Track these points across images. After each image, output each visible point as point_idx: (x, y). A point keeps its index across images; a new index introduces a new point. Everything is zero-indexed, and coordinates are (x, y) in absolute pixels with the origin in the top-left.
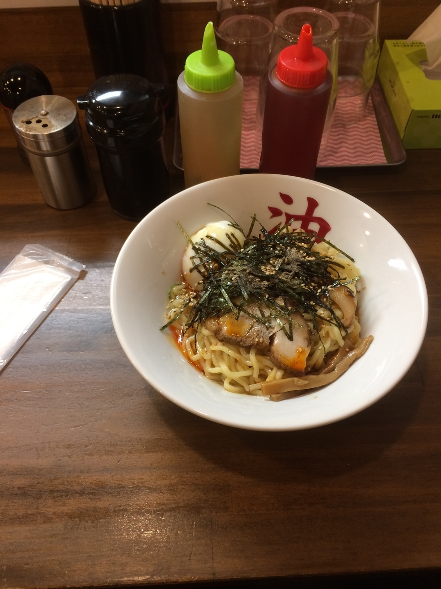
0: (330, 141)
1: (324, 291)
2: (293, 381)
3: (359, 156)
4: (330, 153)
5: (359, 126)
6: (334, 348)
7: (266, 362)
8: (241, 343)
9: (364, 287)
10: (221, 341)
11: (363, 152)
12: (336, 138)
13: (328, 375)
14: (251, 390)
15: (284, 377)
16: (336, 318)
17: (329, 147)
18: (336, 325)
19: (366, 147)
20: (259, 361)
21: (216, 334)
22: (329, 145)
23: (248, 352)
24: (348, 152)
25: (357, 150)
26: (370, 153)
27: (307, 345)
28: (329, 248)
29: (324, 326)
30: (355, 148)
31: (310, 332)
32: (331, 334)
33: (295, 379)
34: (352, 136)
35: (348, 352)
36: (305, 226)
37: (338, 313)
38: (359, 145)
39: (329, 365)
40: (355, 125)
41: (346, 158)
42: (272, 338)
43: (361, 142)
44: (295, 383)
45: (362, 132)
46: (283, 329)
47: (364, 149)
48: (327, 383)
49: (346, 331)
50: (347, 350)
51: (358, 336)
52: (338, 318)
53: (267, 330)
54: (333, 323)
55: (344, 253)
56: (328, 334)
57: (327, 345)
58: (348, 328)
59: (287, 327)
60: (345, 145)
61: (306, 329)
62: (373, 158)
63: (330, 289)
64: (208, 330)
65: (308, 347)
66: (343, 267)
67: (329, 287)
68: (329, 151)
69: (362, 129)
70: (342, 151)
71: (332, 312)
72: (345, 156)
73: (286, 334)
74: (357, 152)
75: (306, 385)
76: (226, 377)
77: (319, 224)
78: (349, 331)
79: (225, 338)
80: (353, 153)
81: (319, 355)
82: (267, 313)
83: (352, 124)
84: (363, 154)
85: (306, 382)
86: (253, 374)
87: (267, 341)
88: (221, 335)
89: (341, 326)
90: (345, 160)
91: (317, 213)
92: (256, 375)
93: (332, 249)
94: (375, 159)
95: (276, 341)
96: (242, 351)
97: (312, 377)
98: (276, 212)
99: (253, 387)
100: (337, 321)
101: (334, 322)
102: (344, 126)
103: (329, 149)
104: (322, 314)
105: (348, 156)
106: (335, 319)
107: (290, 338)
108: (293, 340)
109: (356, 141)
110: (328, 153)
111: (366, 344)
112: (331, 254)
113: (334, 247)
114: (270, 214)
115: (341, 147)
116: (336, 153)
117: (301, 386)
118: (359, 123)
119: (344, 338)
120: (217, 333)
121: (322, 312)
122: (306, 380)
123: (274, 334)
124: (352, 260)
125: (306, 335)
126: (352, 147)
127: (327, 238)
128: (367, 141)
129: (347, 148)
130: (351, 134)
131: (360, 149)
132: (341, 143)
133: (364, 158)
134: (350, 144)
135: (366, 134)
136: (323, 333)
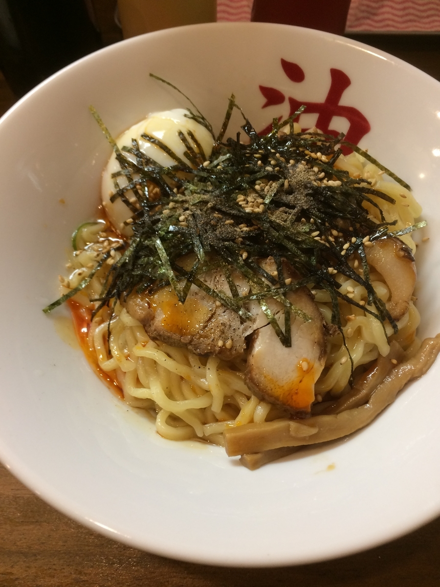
1: (356, 247)
2: (288, 429)
3: (411, 21)
6: (368, 359)
7: (238, 383)
8: (190, 347)
9: (425, 238)
10: (154, 339)
13: (355, 412)
14: (206, 435)
15: (269, 419)
16: (377, 302)
18: (376, 316)
20: (223, 382)
21: (144, 326)
23: (204, 364)
26: (428, 17)
27: (318, 355)
28: (364, 165)
29: (352, 317)
31: (325, 330)
32: (365, 333)
33: (293, 425)
35: (395, 366)
36: (323, 123)
37: (381, 291)
39: (359, 391)
41: (390, 23)
42: (250, 341)
44: (292, 433)
46: (273, 322)
47: (419, 11)
48: (353, 431)
49: (395, 327)
50: (395, 361)
51: (415, 333)
52: (380, 300)
53: (242, 323)
54: (371, 313)
55: (391, 175)
56: (359, 332)
57: (358, 354)
58: (398, 319)
59: (281, 318)
61: (318, 324)
62: (432, 25)
63: (367, 243)
64: (131, 315)
65: (320, 359)
66: (391, 201)
67: (366, 240)
71: (370, 290)
73: (279, 333)
75: (312, 437)
76: (161, 409)
77: (350, 120)
78: (400, 325)
79: (160, 336)
81: (341, 374)
82: (243, 290)
84: (416, 18)
85: (314, 431)
86: (211, 406)
87: (241, 346)
88: (153, 328)
89: (385, 317)
90: (388, 26)
91: (347, 99)
92: (217, 408)
93: (370, 167)
94: (436, 26)
95: (259, 347)
96: (193, 360)
97: (326, 419)
98: (272, 97)
99: (211, 429)
100: (378, 308)
101: (373, 309)
104: (349, 292)
105: (393, 20)
106: (375, 303)
107: (286, 341)
108: (290, 346)
110: (361, 15)
111: (431, 353)
112: (369, 174)
113: (374, 162)
114: (263, 100)
117: (304, 439)
119: (390, 340)
120: (146, 323)
121: (350, 289)
122: (312, 426)
123: (255, 333)
124: (407, 187)
125: (317, 335)
127: (363, 144)
133: (418, 24)
136: (349, 330)
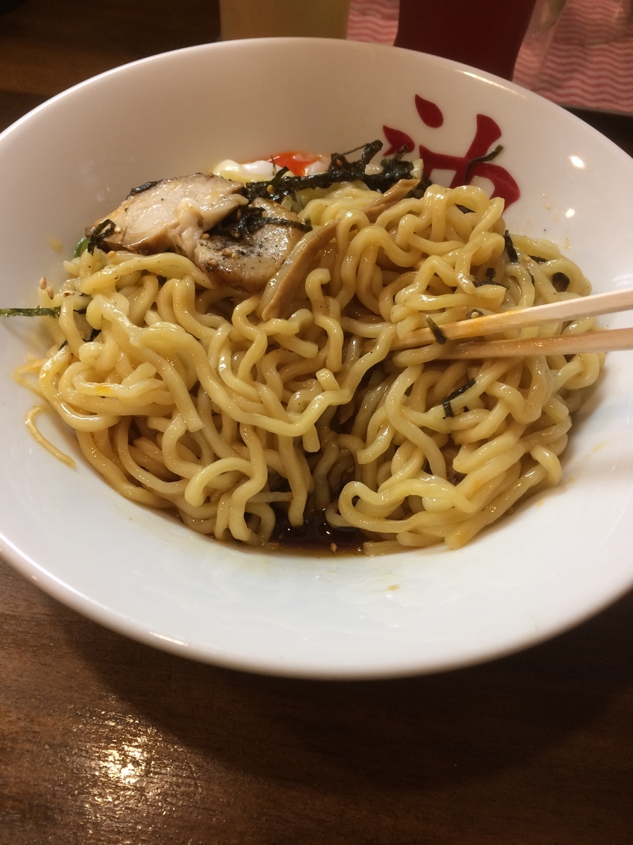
0: (549, 64)
4: (545, 85)
5: (614, 49)
11: (614, 96)
12: (565, 61)
17: (545, 74)
19: (622, 87)
22: (548, 71)
24: (584, 90)
25: (602, 89)
30: (599, 85)
34: (597, 63)
38: (608, 81)
40: (605, 46)
43: (614, 77)
45: (618, 61)
60: (580, 76)
68: (543, 81)
69: (618, 55)
70: (570, 87)
72: (576, 95)
74: (601, 93)
80: (593, 94)
83: (600, 43)
102: (582, 44)
103: (546, 78)
109: (603, 73)
115: (570, 79)
116: (559, 87)
118: (614, 44)
126: (594, 82)
128: (625, 77)
129: (583, 82)
130: (595, 59)
131: (609, 89)
132: (572, 71)
134: (590, 77)
135: (625, 66)
